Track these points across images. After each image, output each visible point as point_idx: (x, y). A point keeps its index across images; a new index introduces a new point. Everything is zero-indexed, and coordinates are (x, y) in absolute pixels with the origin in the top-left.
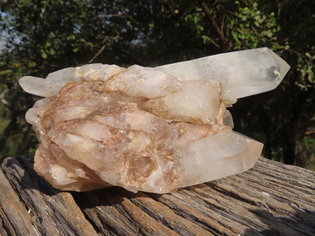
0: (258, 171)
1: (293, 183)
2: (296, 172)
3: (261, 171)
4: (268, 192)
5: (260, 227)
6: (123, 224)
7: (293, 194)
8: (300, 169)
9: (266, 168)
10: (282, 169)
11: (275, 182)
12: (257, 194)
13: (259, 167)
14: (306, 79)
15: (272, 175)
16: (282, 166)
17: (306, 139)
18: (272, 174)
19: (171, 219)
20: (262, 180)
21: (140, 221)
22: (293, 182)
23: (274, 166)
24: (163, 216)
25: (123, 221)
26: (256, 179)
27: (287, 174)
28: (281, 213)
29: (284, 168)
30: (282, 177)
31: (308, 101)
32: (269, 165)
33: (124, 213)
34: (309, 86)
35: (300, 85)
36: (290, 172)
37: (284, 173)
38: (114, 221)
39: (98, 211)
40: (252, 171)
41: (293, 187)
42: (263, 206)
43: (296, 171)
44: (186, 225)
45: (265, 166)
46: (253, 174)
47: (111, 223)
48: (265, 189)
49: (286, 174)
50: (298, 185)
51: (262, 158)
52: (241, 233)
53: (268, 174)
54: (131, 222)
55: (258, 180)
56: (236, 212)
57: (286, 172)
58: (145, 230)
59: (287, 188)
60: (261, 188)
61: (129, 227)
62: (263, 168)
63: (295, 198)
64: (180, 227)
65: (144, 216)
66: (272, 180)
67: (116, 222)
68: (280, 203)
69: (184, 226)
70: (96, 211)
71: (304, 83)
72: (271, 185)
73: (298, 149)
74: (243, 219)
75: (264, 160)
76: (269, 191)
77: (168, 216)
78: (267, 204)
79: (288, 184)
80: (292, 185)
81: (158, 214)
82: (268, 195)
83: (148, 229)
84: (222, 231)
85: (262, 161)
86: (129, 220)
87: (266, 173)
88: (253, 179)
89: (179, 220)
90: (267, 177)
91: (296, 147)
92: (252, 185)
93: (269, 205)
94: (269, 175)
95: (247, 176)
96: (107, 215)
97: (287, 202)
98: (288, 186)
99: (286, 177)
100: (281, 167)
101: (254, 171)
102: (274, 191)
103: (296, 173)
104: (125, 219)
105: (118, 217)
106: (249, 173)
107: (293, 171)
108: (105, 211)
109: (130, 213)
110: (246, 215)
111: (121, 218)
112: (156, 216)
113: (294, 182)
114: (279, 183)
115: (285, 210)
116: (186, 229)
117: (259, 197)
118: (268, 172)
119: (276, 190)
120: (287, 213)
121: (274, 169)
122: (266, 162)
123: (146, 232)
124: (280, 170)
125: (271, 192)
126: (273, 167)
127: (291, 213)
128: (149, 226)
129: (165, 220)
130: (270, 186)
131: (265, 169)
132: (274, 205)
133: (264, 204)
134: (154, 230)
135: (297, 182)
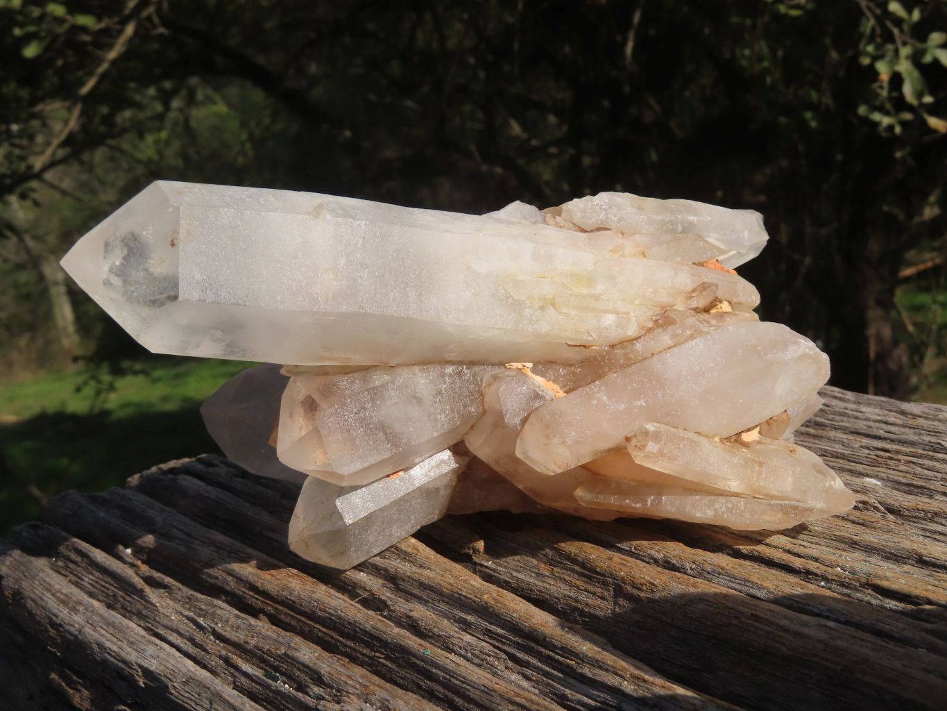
0: (838, 429)
1: (931, 449)
2: (934, 420)
3: (847, 427)
4: (876, 477)
5: (877, 550)
6: (568, 588)
7: (936, 473)
8: (942, 411)
9: (857, 418)
10: (899, 416)
11: (887, 451)
12: (852, 483)
13: (837, 418)
14: (895, 94)
15: (878, 434)
16: (896, 407)
17: (900, 296)
18: (875, 430)
19: (682, 558)
20: (855, 450)
21: (616, 571)
22: (932, 446)
23: (877, 411)
24: (662, 555)
25: (564, 579)
26: (838, 449)
27: (914, 428)
28: (916, 517)
29: (903, 413)
30: (903, 437)
31: (898, 155)
32: (863, 409)
33: (561, 563)
34: (908, 116)
35: (877, 117)
36: (921, 422)
37: (904, 426)
38: (540, 584)
39: (487, 570)
40: (823, 430)
41: (932, 458)
42: (872, 509)
43: (934, 416)
44: (721, 565)
45: (855, 413)
46: (829, 439)
47: (531, 590)
48: (868, 469)
49: (910, 428)
50: (944, 452)
51: (839, 392)
52: (840, 564)
53: (867, 432)
54: (589, 578)
55: (846, 452)
56: (816, 528)
57: (910, 423)
58: (633, 587)
59: (920, 461)
60: (858, 469)
61: (585, 590)
62: (850, 420)
63: (943, 483)
64: (710, 570)
65: (620, 560)
66: (879, 447)
67: (545, 585)
68: (911, 497)
69: (718, 566)
70: (480, 571)
71: (888, 106)
72: (880, 459)
73: (879, 338)
74: (836, 541)
75: (847, 397)
76: (879, 474)
77: (675, 553)
78: (880, 503)
79: (920, 451)
80: (931, 453)
81: (649, 552)
82: (879, 483)
83: (641, 584)
84: (801, 567)
85: (840, 399)
86: (580, 574)
87: (861, 431)
88: (833, 449)
89: (702, 557)
90: (866, 441)
91: (871, 331)
92: (836, 465)
93: (886, 504)
94: (867, 436)
95: (815, 443)
96: (515, 574)
97: (926, 494)
98: (921, 456)
99: (911, 436)
100: (896, 412)
101: (828, 428)
102: (889, 471)
103: (936, 423)
104: (569, 575)
105: (548, 574)
106: (817, 436)
107: (926, 418)
108: (506, 567)
109: (581, 560)
110: (841, 531)
111: (557, 575)
112: (645, 556)
113: (934, 445)
114: (897, 452)
115: (923, 510)
116: (723, 572)
117: (859, 489)
118: (864, 427)
119: (894, 470)
120: (929, 516)
121: (878, 418)
122: (854, 403)
123: (636, 592)
124: (895, 420)
125: (883, 475)
126: (876, 414)
127: (937, 516)
128: (643, 578)
129: (668, 563)
130: (877, 461)
131: (855, 420)
132: (897, 504)
133: (874, 503)
134: (656, 583)
135: (940, 444)
